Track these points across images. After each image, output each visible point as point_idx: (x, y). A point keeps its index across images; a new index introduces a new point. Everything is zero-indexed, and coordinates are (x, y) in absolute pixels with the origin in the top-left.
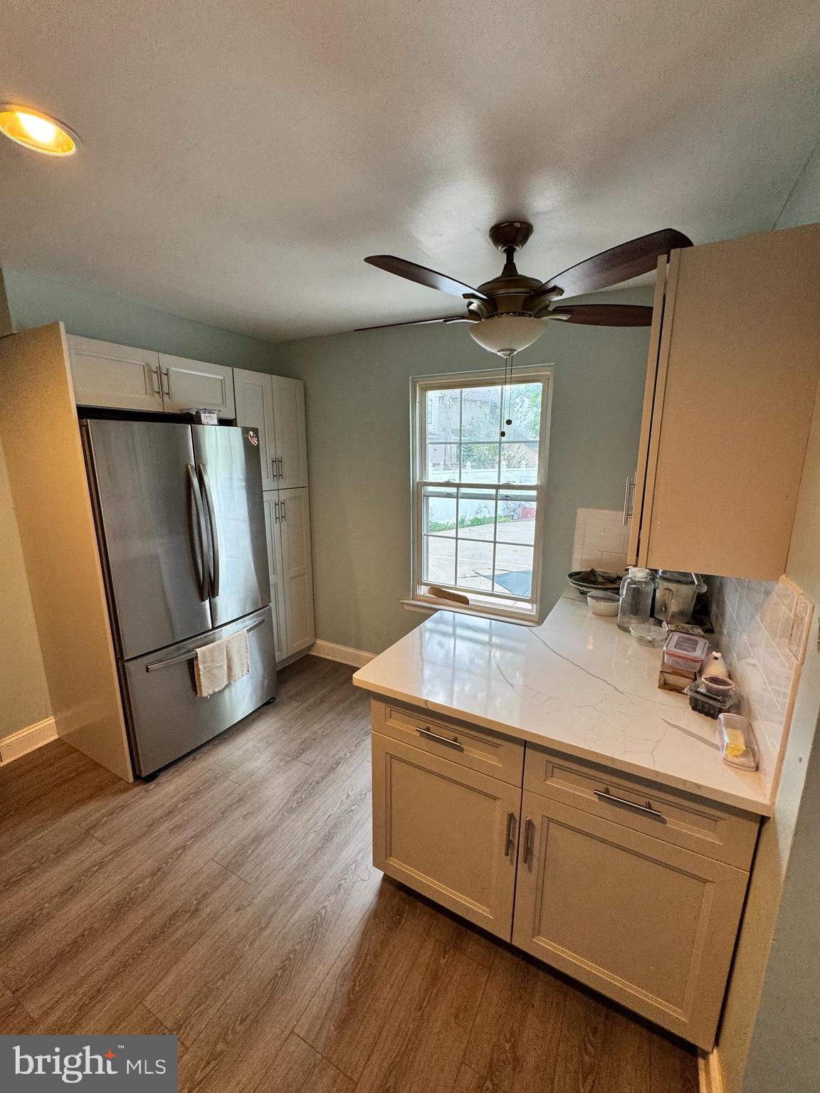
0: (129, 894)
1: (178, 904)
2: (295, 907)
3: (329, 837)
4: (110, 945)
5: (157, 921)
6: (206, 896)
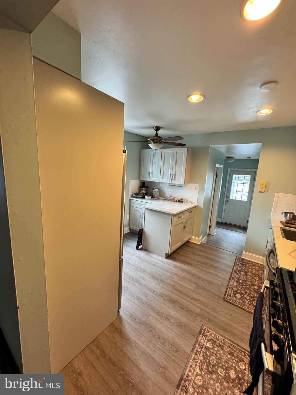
0: (169, 301)
1: (172, 289)
2: (172, 270)
3: (155, 265)
4: (183, 300)
5: (175, 292)
6: (170, 284)
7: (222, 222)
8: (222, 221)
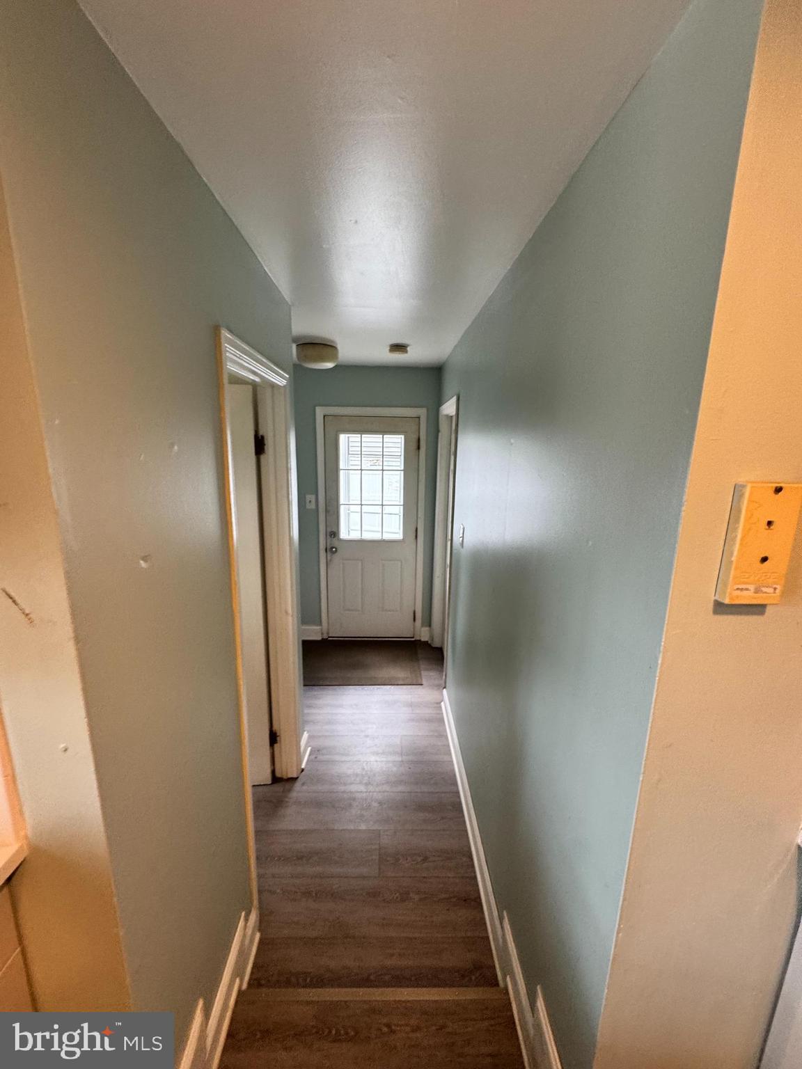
7: (325, 637)
8: (322, 634)
